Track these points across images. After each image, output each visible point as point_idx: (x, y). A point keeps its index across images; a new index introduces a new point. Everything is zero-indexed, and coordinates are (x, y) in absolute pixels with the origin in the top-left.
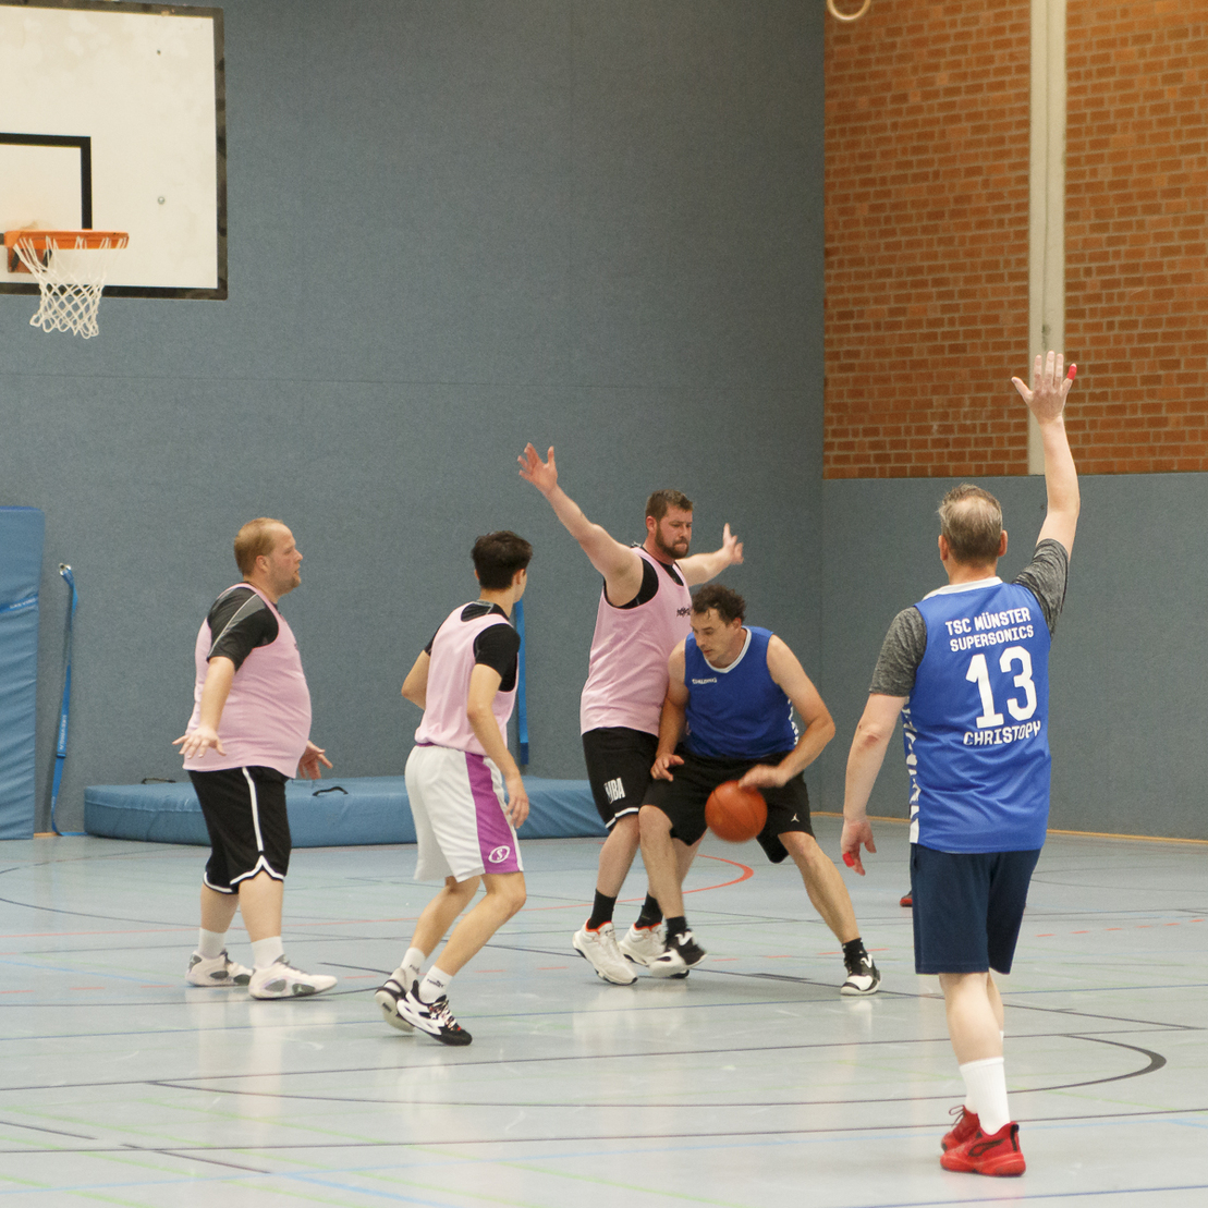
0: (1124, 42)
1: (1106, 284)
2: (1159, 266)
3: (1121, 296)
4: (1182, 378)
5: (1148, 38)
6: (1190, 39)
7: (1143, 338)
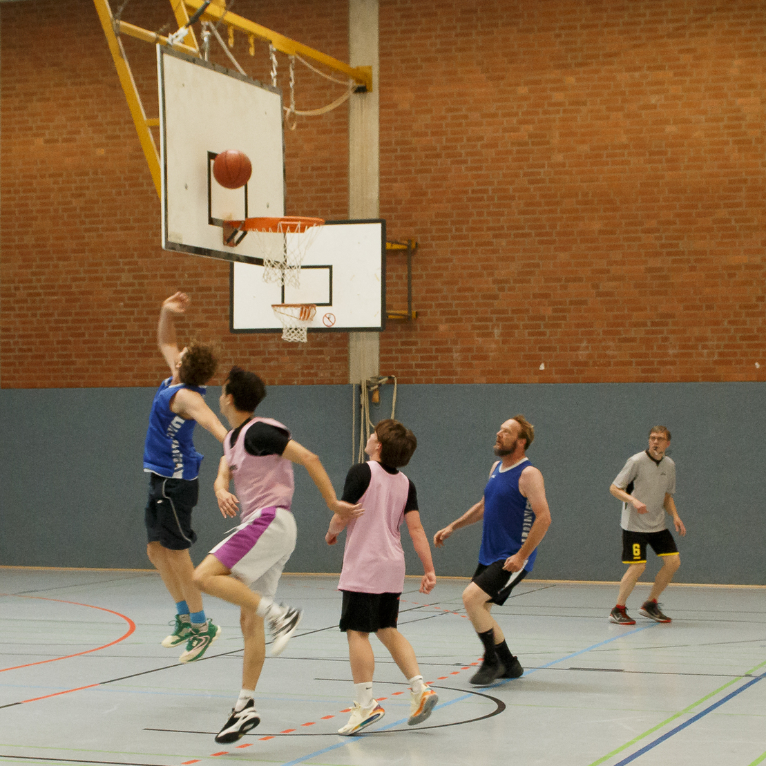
0: (43, 176)
1: (30, 295)
2: (70, 287)
3: (42, 301)
4: (85, 342)
5: (61, 175)
6: (91, 176)
7: (57, 322)
